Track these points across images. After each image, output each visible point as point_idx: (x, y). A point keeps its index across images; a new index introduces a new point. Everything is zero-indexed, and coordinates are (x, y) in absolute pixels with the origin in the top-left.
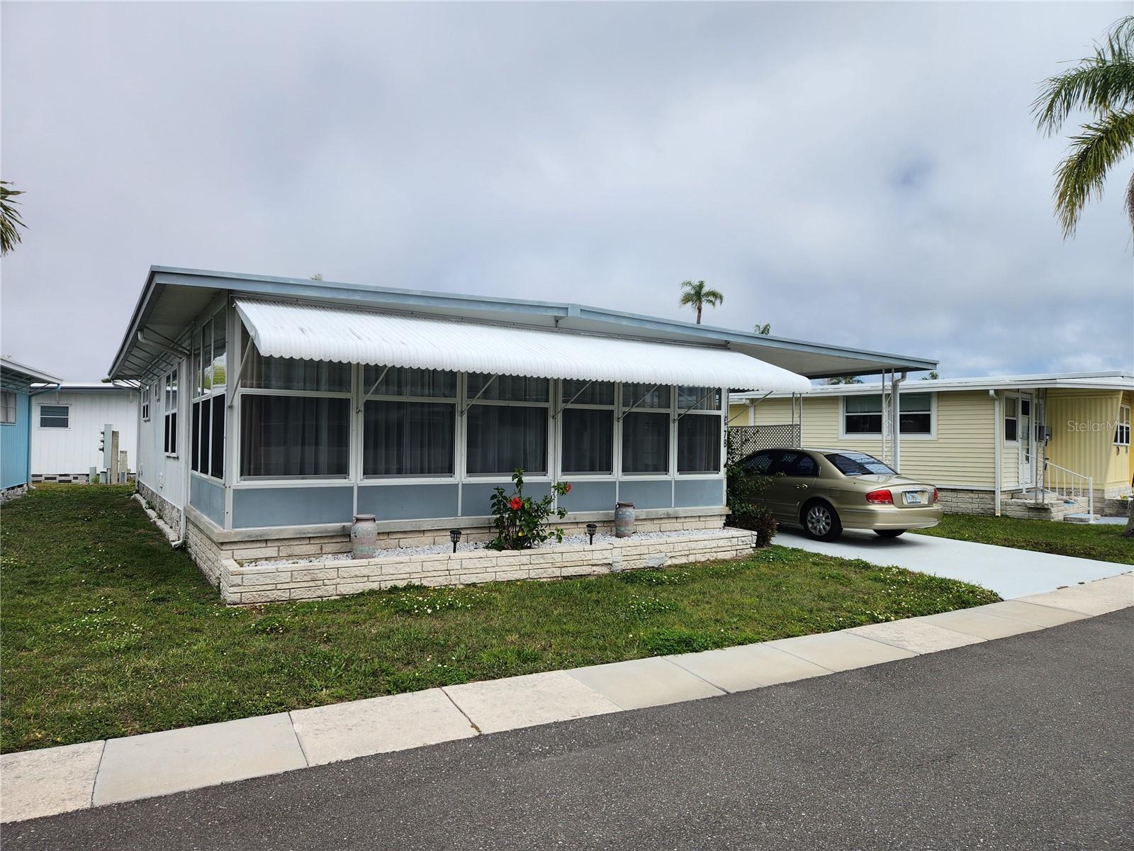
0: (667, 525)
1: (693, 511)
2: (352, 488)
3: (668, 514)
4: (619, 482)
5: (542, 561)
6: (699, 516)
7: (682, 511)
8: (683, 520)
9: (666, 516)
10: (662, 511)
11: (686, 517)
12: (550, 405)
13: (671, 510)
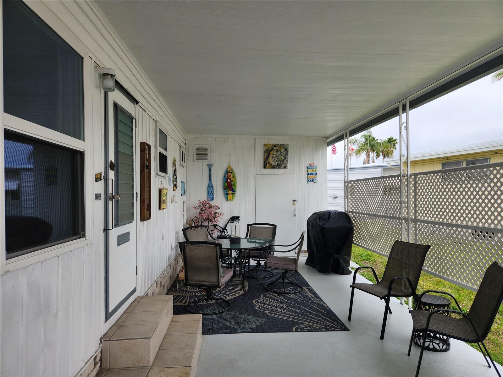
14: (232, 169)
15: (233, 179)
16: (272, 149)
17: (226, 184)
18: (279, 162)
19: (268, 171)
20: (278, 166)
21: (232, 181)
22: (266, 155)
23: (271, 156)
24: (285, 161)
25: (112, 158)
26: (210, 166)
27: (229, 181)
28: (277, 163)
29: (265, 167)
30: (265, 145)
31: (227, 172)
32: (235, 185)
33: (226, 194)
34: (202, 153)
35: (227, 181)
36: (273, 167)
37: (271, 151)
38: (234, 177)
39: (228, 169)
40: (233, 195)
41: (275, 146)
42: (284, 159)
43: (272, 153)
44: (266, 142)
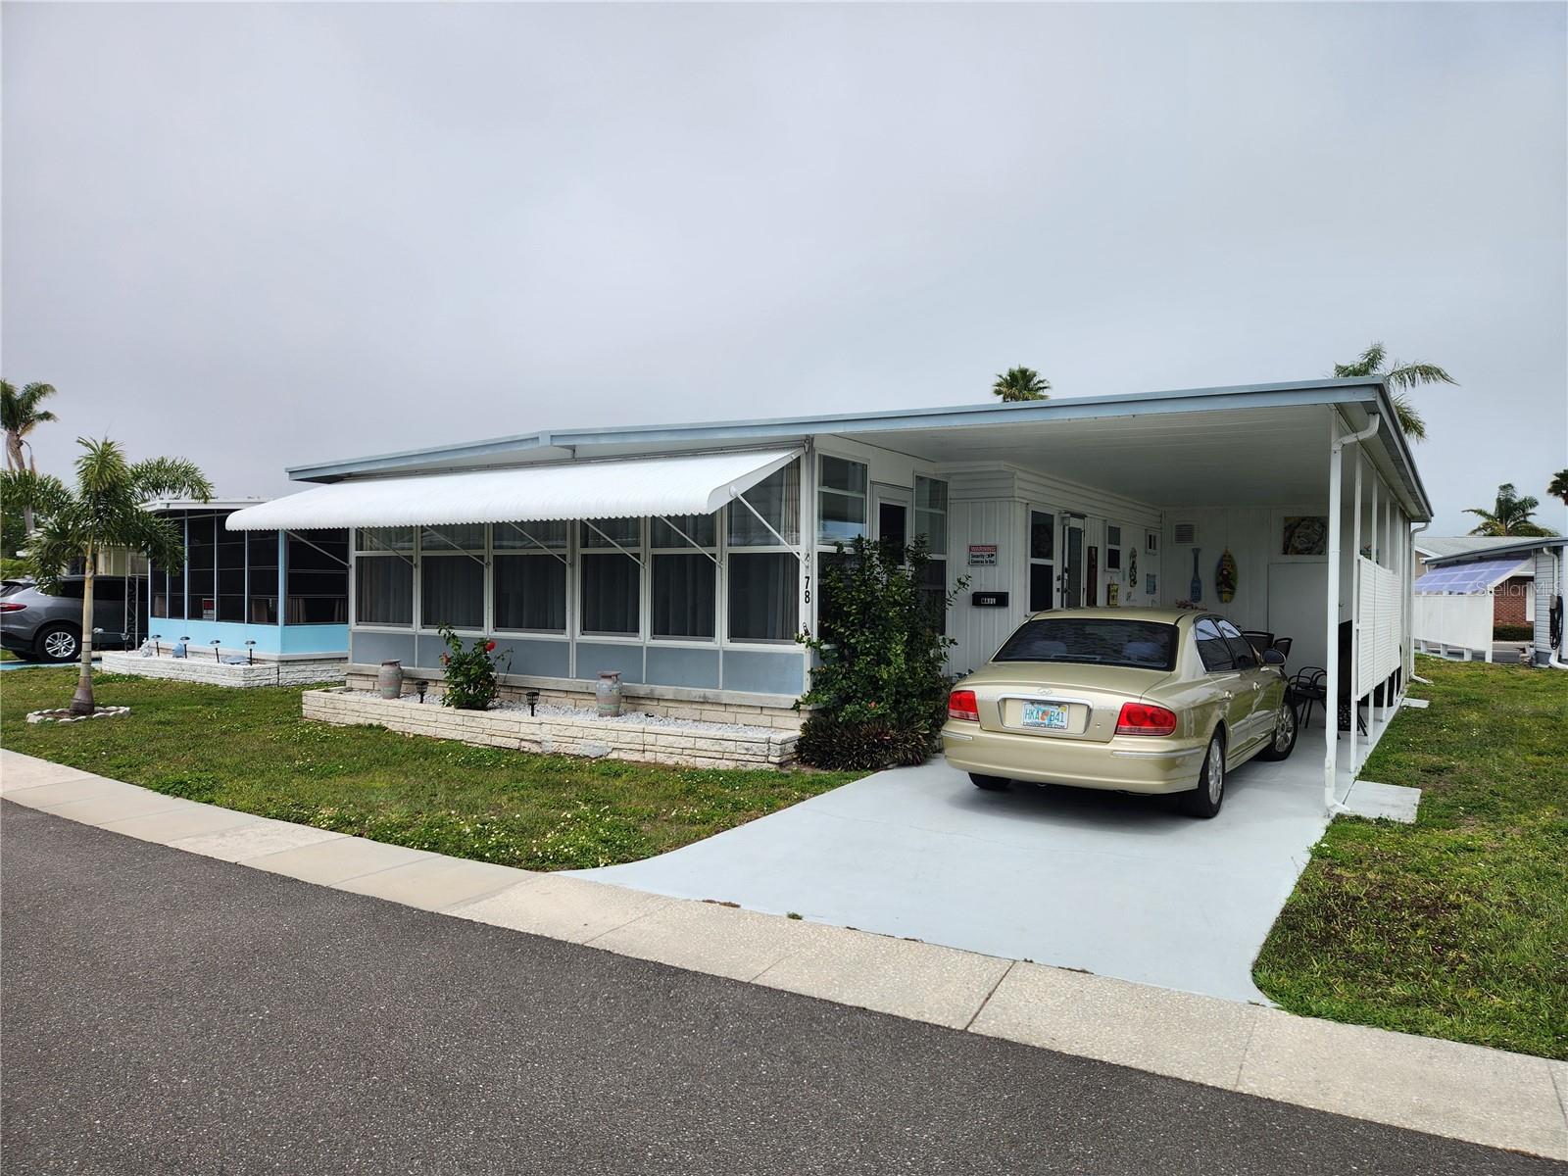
0: (710, 713)
1: (744, 697)
2: (414, 636)
3: (705, 697)
4: (647, 648)
5: (474, 724)
6: (762, 708)
7: (727, 695)
8: (735, 709)
9: (701, 700)
10: (697, 692)
11: (740, 706)
12: (567, 551)
13: (710, 692)
14: (1230, 556)
15: (1231, 571)
16: (1299, 524)
17: (1221, 578)
18: (1311, 545)
19: (1290, 558)
20: (1308, 551)
21: (1229, 573)
22: (1287, 534)
23: (1296, 535)
24: (1321, 543)
25: (1066, 565)
26: (1196, 552)
27: (1225, 572)
28: (1306, 546)
29: (1286, 553)
30: (1286, 519)
31: (1221, 560)
32: (1235, 580)
33: (1220, 593)
34: (1184, 534)
35: (1221, 574)
36: (1299, 552)
37: (1296, 527)
38: (1233, 566)
39: (1225, 556)
40: (1232, 593)
41: (1304, 519)
42: (1320, 540)
43: (1297, 531)
44: (1289, 514)
